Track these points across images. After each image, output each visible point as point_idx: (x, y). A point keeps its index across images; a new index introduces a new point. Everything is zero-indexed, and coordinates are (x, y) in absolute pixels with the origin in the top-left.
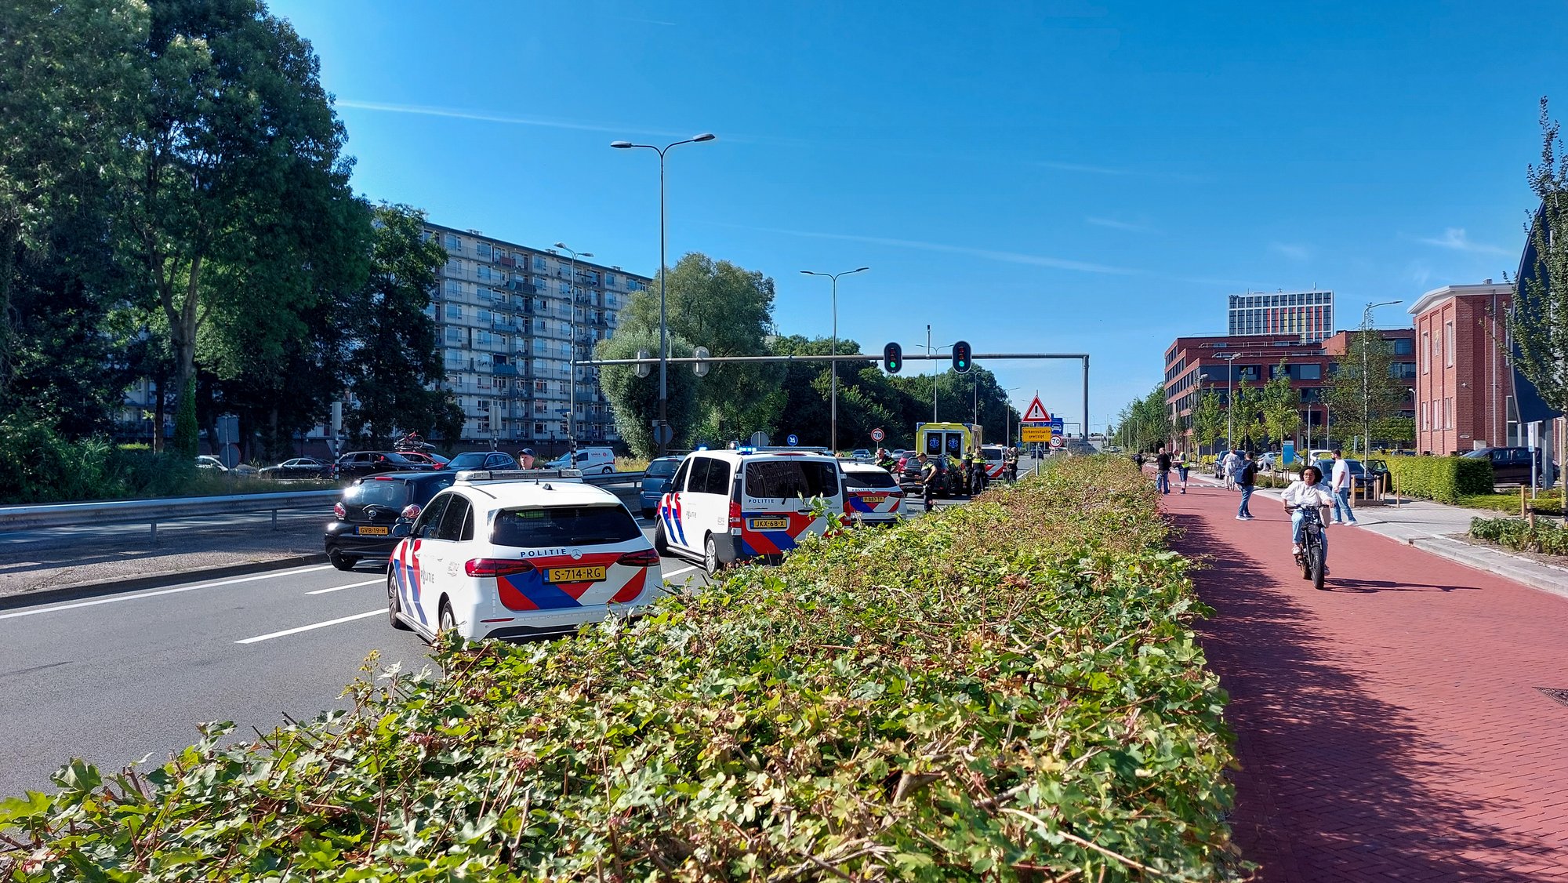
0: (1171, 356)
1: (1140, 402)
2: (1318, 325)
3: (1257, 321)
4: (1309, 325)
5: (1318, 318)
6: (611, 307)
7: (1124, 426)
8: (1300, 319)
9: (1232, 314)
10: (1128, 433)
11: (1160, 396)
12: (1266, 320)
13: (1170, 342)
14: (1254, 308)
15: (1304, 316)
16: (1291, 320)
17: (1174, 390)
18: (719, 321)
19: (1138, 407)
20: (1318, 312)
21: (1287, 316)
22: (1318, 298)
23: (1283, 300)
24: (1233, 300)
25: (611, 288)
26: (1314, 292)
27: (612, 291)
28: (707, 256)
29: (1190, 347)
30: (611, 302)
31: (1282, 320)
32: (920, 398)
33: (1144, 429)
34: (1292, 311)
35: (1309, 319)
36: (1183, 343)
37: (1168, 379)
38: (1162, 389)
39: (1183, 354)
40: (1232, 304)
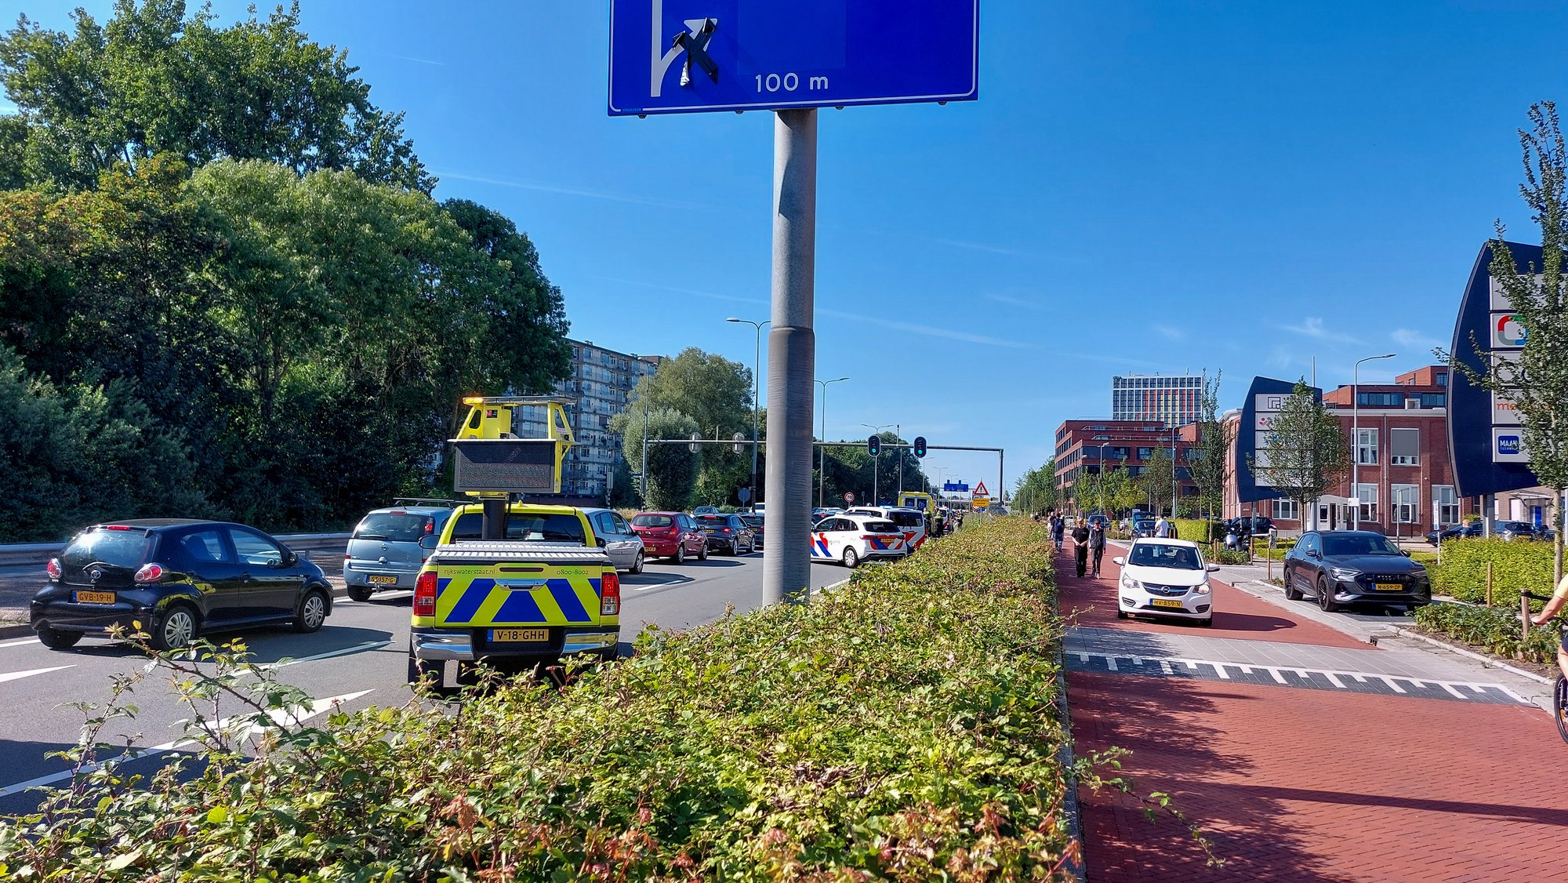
0: (1060, 435)
1: (1034, 473)
2: (1190, 406)
3: (1138, 401)
4: (1182, 406)
5: (1189, 400)
6: (588, 377)
7: (1021, 493)
8: (1174, 400)
9: (1116, 393)
10: (1024, 500)
11: (1052, 467)
12: (1145, 400)
13: (1060, 423)
14: (1134, 389)
15: (1178, 397)
16: (1166, 400)
17: (1062, 464)
18: (711, 401)
19: (1033, 476)
20: (1189, 394)
21: (1163, 398)
22: (1190, 383)
23: (1160, 382)
24: (1117, 380)
25: (588, 361)
26: (1187, 377)
27: (589, 364)
28: (703, 350)
29: (1076, 429)
30: (588, 373)
31: (1159, 400)
32: (848, 463)
33: (1037, 496)
34: (1167, 393)
35: (1182, 400)
36: (1070, 425)
37: (1058, 453)
38: (1053, 462)
39: (1070, 434)
40: (1116, 385)
